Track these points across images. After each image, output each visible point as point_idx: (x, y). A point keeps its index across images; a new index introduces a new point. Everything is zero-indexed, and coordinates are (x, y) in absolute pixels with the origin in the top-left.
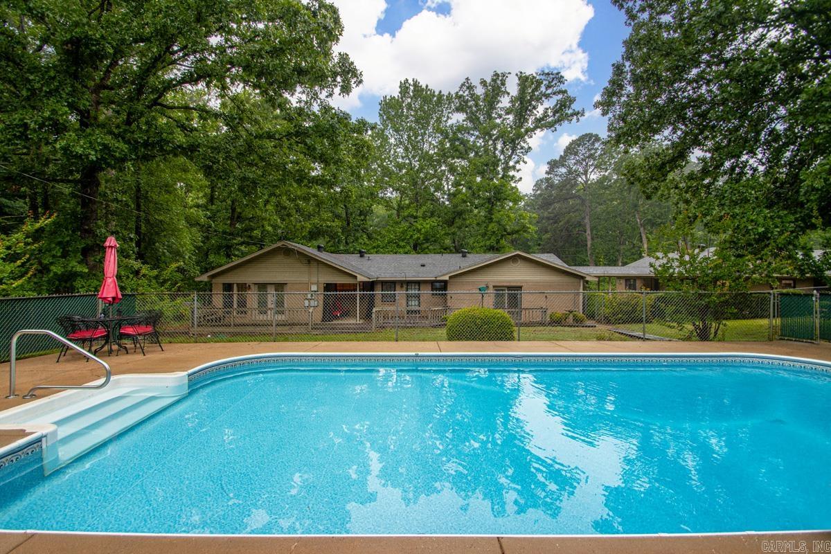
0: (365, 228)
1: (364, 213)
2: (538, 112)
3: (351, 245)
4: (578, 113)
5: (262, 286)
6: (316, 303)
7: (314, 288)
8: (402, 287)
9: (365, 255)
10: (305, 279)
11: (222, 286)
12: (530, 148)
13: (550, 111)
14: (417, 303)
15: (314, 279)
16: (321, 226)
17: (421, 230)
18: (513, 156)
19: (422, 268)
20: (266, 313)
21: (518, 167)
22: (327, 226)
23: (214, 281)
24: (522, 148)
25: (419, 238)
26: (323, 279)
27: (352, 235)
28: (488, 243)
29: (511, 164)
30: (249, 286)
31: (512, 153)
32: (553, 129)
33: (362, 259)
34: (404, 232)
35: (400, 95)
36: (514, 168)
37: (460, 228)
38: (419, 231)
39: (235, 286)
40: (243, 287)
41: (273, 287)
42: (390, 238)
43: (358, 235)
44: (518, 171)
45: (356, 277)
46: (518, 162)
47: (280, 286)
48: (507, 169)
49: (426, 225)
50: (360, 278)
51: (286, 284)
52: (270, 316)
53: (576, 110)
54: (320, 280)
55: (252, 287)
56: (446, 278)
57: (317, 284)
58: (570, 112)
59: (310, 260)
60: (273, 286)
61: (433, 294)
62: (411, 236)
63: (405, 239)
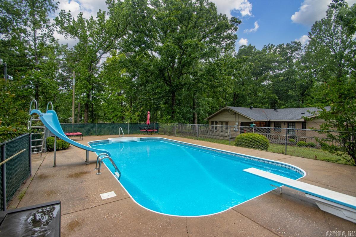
5: (222, 123)
6: (238, 129)
7: (237, 124)
8: (285, 124)
10: (234, 120)
11: (211, 122)
15: (237, 120)
20: (223, 132)
23: (209, 120)
39: (214, 122)
40: (216, 123)
41: (225, 123)
47: (227, 123)
52: (224, 134)
54: (239, 120)
55: (219, 123)
57: (238, 122)
59: (235, 113)
61: (303, 130)
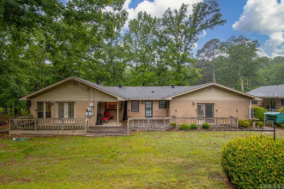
0: (122, 77)
1: (121, 70)
2: (204, 21)
3: (115, 84)
4: (223, 21)
5: (61, 104)
6: (93, 113)
7: (91, 105)
8: (142, 103)
9: (122, 87)
10: (86, 99)
11: (37, 103)
12: (197, 39)
13: (209, 21)
14: (151, 112)
15: (92, 99)
16: (101, 74)
17: (147, 77)
18: (190, 43)
19: (153, 93)
21: (191, 48)
22: (104, 74)
23: (32, 100)
24: (194, 39)
25: (145, 81)
26: (96, 100)
27: (116, 79)
28: (179, 82)
29: (188, 47)
30: (53, 103)
31: (189, 42)
32: (212, 28)
33: (121, 89)
34: (139, 78)
35: (138, 19)
36: (189, 49)
37: (164, 76)
38: (146, 77)
39: (45, 103)
40: (50, 105)
42: (133, 80)
43: (118, 79)
44: (191, 50)
45: (116, 98)
46: (191, 46)
47: (71, 104)
48: (186, 49)
49: (150, 75)
50: (119, 99)
51: (75, 102)
53: (222, 20)
54: (95, 100)
55: (55, 104)
56: (170, 99)
57: (94, 102)
58: (219, 20)
59: (89, 88)
60: (68, 103)
62: (142, 80)
63: (140, 81)
